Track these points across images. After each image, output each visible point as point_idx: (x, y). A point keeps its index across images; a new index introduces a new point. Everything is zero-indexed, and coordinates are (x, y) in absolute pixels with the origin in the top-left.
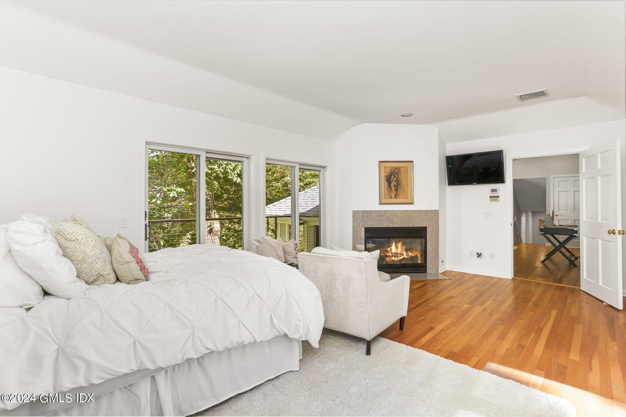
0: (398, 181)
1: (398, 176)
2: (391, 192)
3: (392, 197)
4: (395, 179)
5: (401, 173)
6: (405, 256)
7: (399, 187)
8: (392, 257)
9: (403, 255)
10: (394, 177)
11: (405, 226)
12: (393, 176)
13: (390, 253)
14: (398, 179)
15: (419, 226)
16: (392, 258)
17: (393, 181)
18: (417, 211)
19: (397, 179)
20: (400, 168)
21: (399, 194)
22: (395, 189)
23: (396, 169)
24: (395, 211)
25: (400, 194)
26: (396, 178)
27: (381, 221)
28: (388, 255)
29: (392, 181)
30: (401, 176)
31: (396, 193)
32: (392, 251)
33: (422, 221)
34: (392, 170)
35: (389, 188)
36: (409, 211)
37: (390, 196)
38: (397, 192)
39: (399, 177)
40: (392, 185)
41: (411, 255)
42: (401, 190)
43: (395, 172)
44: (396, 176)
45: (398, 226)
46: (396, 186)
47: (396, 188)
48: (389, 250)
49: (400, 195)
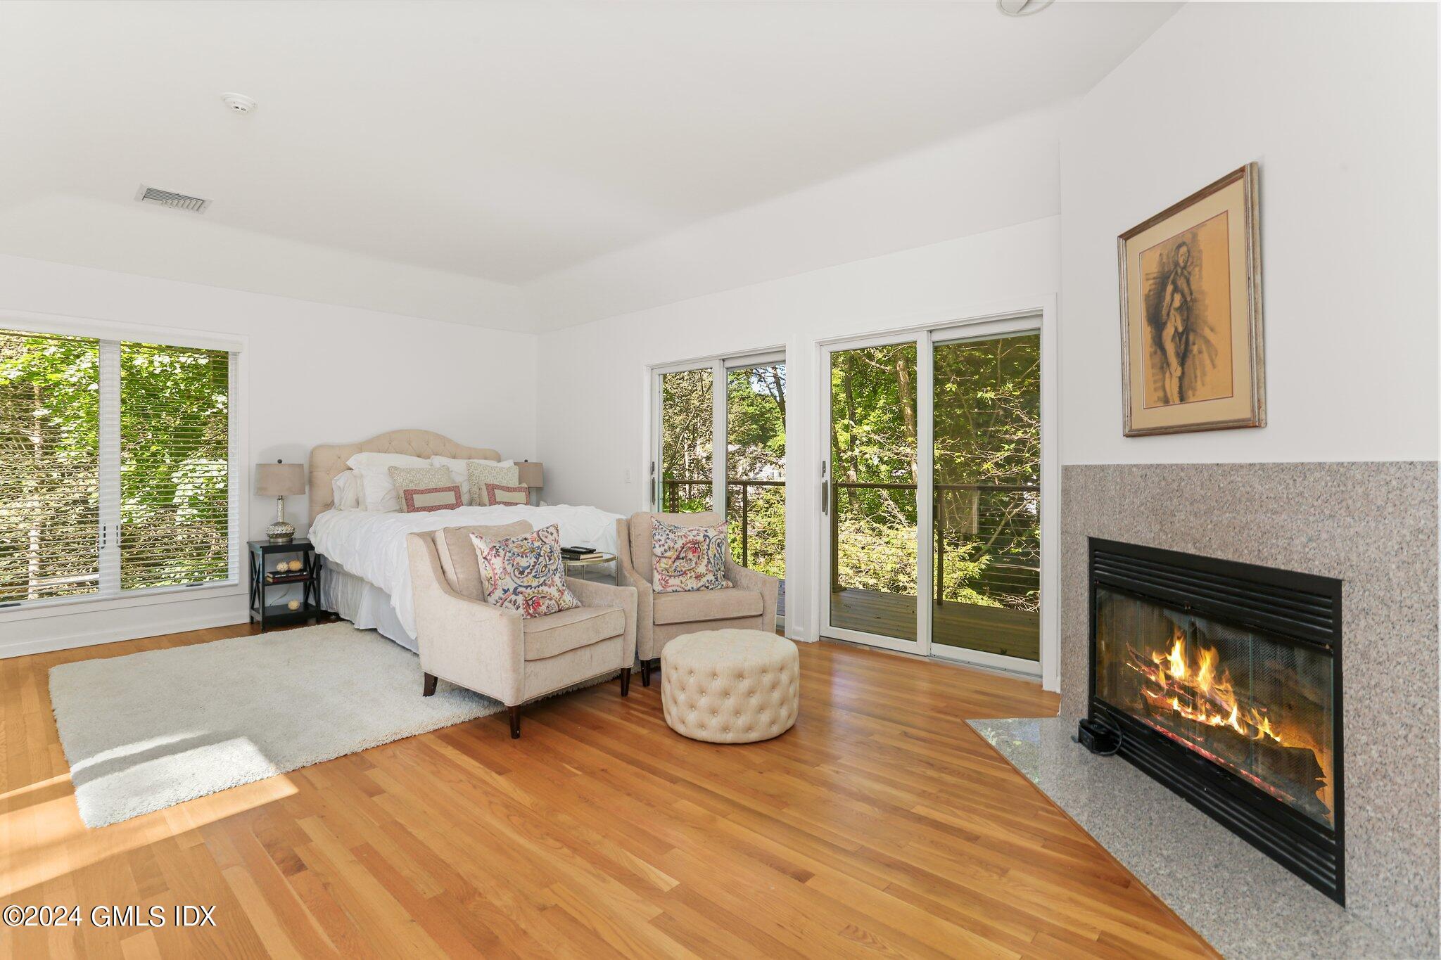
0: (1188, 309)
1: (1188, 281)
2: (1164, 373)
3: (1169, 395)
4: (1177, 303)
5: (1200, 258)
6: (1233, 720)
7: (1191, 338)
8: (1171, 694)
9: (1226, 715)
10: (1176, 290)
11: (1220, 555)
12: (1170, 288)
13: (1162, 675)
14: (1189, 299)
15: (1289, 568)
16: (1169, 701)
17: (1172, 312)
18: (1281, 468)
19: (1186, 300)
20: (1194, 232)
21: (1196, 377)
22: (1177, 354)
23: (1179, 246)
24: (1181, 468)
25: (1199, 379)
26: (1183, 295)
27: (1134, 517)
28: (1153, 678)
29: (1168, 314)
30: (1201, 277)
31: (1183, 373)
32: (1169, 668)
33: (1310, 540)
34: (1165, 257)
35: (1155, 353)
36: (1241, 466)
37: (1161, 394)
38: (1186, 366)
39: (1193, 287)
40: (1169, 332)
41: (1266, 733)
42: (1200, 352)
43: (1176, 264)
44: (1181, 283)
45: (1192, 551)
46: (1183, 333)
47: (1183, 347)
48: (1156, 659)
49: (1199, 383)
